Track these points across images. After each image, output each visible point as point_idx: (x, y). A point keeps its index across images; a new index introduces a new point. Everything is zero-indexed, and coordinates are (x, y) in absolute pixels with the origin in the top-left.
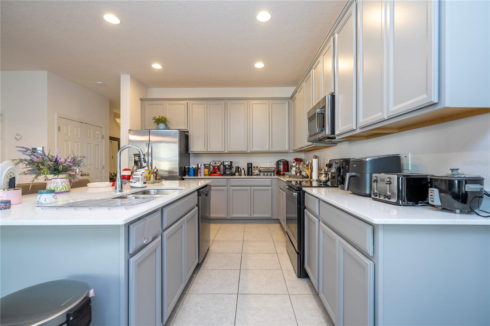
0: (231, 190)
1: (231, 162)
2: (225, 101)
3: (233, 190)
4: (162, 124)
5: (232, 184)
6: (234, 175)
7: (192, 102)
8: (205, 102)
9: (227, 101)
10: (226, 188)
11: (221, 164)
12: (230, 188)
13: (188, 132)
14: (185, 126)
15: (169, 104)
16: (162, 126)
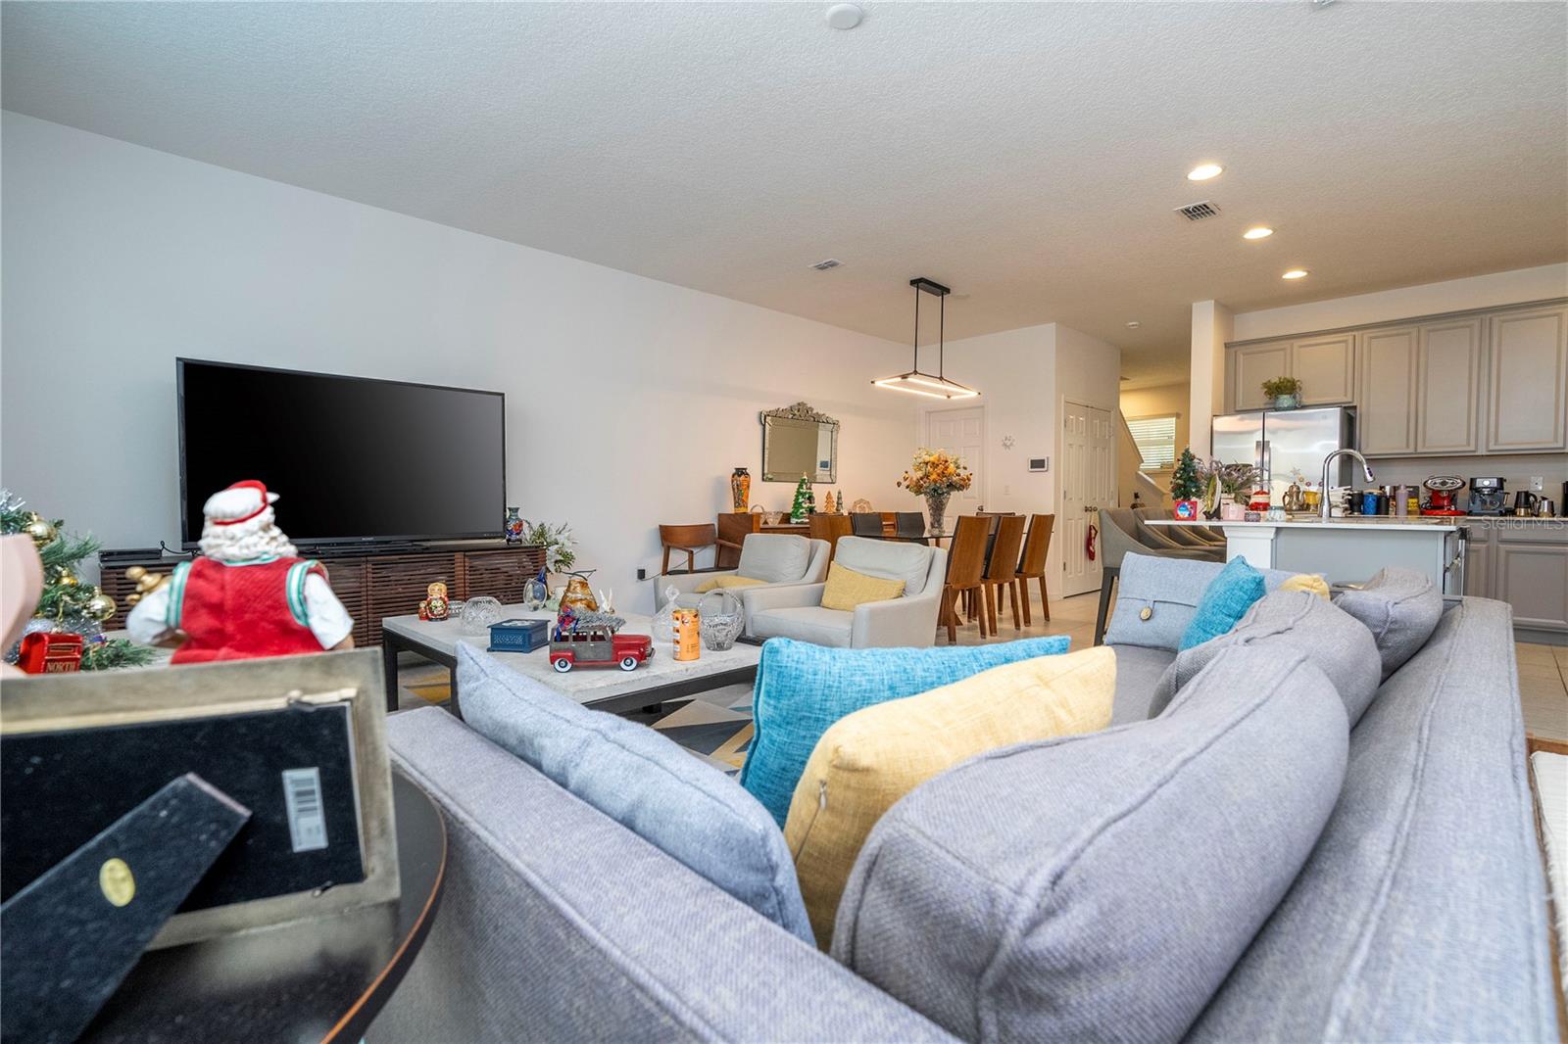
0: (1502, 554)
1: (1501, 481)
2: (1483, 316)
3: (1508, 552)
4: (1285, 396)
5: (1505, 535)
6: (1512, 512)
7: (1367, 334)
8: (1413, 330)
9: (1489, 315)
10: (1484, 546)
11: (1464, 484)
12: (1497, 547)
13: (1355, 407)
14: (1346, 395)
15: (1301, 347)
16: (1285, 400)
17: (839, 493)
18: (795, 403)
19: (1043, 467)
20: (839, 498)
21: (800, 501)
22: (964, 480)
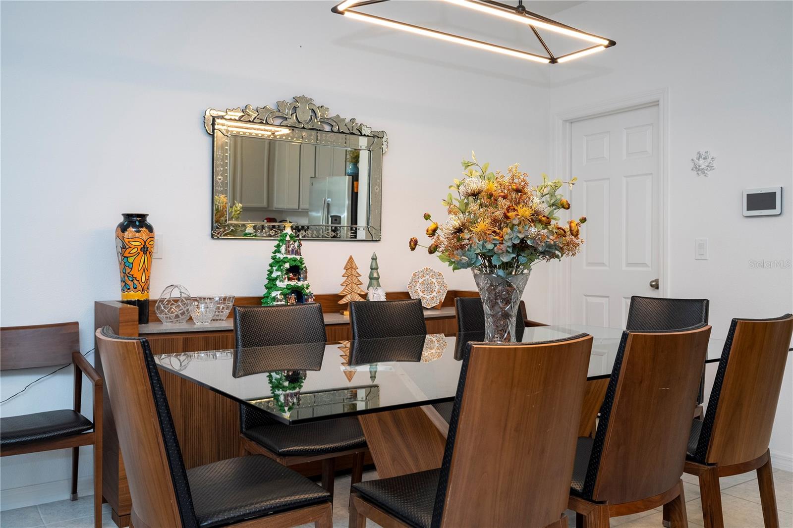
17: (374, 259)
18: (289, 99)
19: (774, 208)
20: (374, 268)
21: (274, 275)
22: (561, 233)
